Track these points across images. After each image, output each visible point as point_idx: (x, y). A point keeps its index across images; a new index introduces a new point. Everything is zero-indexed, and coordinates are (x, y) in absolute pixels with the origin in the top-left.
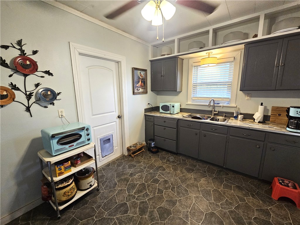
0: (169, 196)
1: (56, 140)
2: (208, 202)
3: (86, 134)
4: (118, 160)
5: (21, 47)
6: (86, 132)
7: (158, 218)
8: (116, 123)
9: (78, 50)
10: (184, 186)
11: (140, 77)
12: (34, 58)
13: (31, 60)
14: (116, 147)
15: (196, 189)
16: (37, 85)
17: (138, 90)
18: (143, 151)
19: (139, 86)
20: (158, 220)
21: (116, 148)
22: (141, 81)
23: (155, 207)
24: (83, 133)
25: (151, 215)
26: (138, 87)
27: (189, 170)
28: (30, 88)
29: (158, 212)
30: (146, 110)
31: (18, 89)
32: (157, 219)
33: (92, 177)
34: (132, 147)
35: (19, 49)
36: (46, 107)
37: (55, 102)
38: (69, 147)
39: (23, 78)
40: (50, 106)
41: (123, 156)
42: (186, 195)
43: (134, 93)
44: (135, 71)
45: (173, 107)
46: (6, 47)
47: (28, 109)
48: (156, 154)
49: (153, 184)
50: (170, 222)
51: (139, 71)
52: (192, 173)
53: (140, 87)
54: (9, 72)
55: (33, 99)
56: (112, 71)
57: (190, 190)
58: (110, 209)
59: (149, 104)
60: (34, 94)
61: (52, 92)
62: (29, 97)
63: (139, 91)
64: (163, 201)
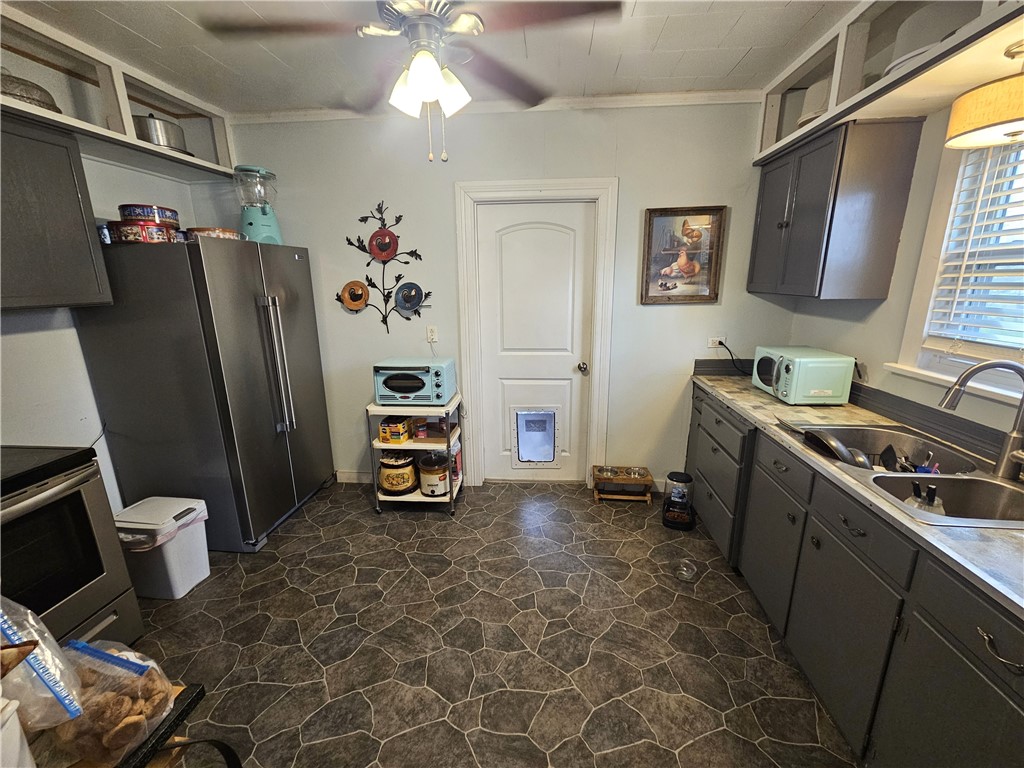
0: (526, 625)
1: (383, 378)
2: (580, 735)
3: (434, 383)
4: (558, 487)
5: (381, 213)
6: (434, 378)
7: (446, 630)
8: (571, 383)
9: (471, 195)
10: (592, 648)
11: (685, 239)
12: (395, 230)
13: (391, 235)
14: (563, 451)
15: (613, 684)
16: (398, 278)
17: (668, 289)
18: (646, 501)
19: (673, 274)
20: (442, 632)
21: (564, 454)
22: (688, 255)
23: (470, 613)
24: (429, 380)
25: (447, 616)
26: (666, 276)
27: (691, 640)
28: (390, 283)
29: (462, 623)
30: (703, 367)
31: (373, 285)
32: (443, 628)
33: (437, 476)
34: (607, 470)
35: (380, 219)
36: (408, 319)
37: (422, 311)
38: (401, 397)
39: (382, 265)
40: (414, 318)
41: (580, 487)
42: (560, 664)
43: (645, 299)
44: (658, 221)
45: (788, 369)
46: (364, 220)
47: (385, 321)
48: (670, 530)
49: (538, 580)
50: (448, 656)
51: (680, 220)
52: (684, 654)
53: (676, 277)
54: (367, 257)
55: (392, 303)
56: (573, 230)
57: (589, 668)
58: (425, 551)
59: (721, 343)
60: (393, 295)
61: (418, 290)
62: (387, 298)
63: (674, 292)
64: (501, 621)
